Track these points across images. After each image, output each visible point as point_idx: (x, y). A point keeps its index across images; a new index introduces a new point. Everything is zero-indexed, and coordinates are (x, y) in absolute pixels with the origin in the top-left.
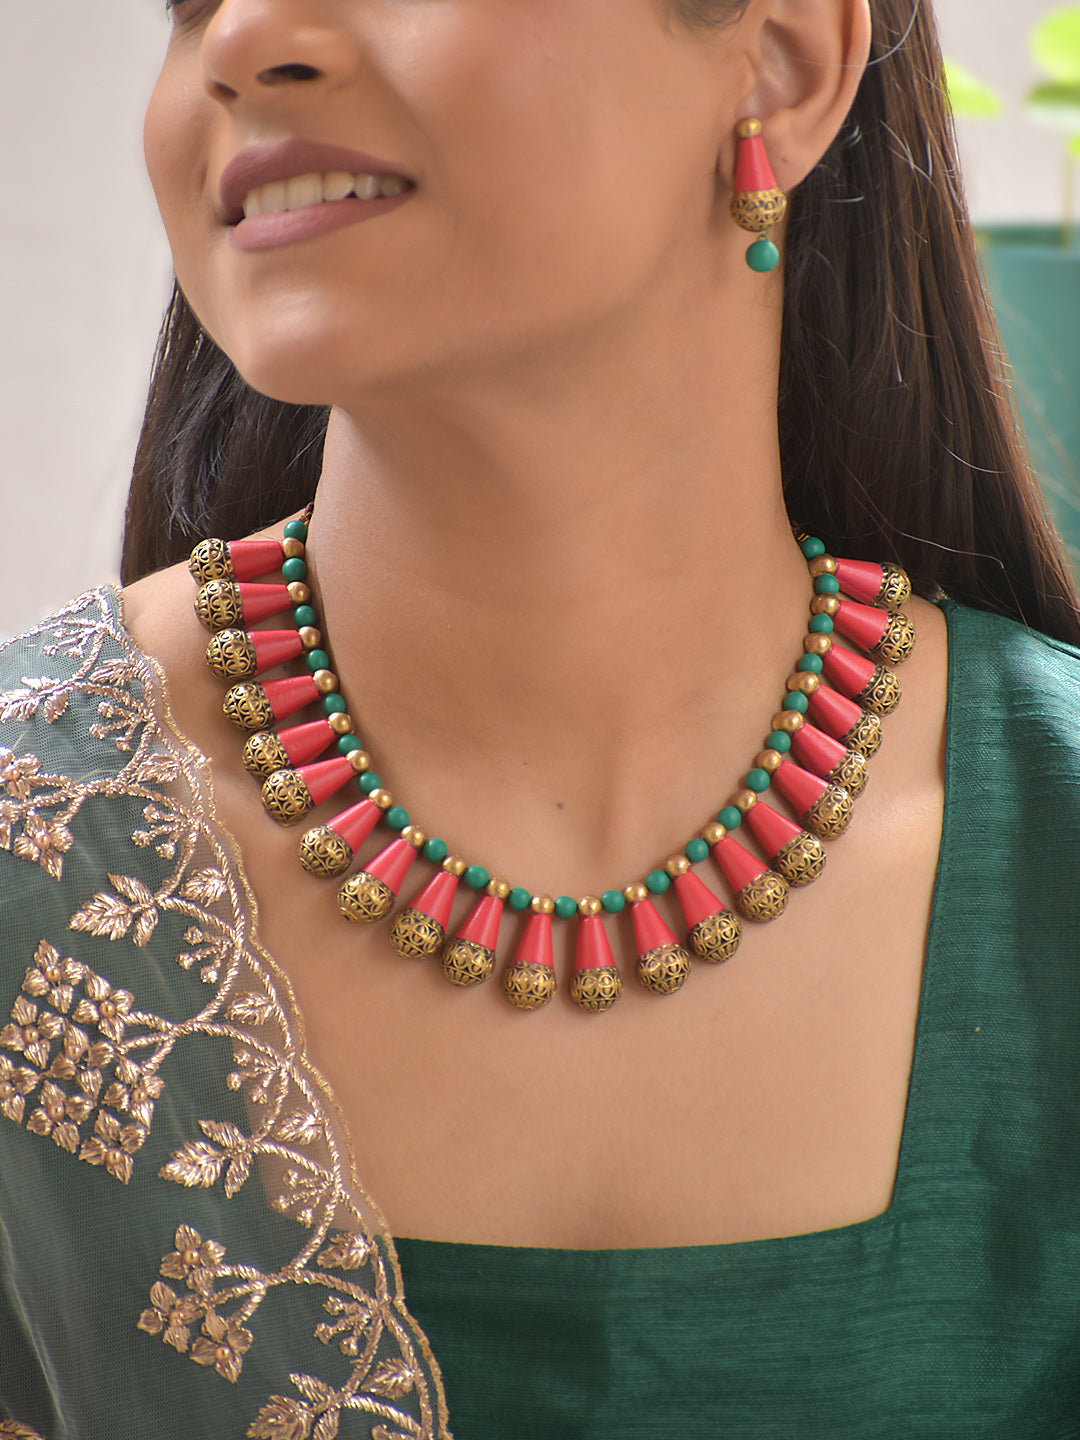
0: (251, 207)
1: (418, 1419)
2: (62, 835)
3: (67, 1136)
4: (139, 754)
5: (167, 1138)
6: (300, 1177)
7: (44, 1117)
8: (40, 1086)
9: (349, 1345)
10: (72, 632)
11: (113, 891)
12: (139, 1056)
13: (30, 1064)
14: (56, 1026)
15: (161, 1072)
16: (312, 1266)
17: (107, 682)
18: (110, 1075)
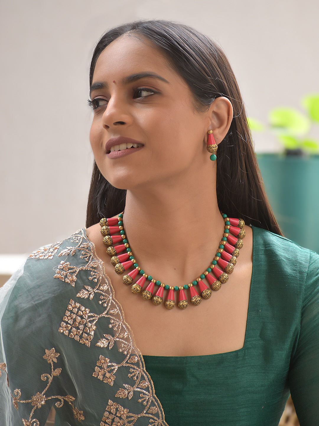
0: (112, 150)
1: (149, 392)
2: (75, 278)
3: (77, 338)
4: (90, 261)
5: (97, 338)
6: (124, 345)
7: (72, 334)
8: (71, 328)
9: (135, 378)
10: (77, 238)
11: (85, 289)
12: (91, 322)
13: (69, 324)
14: (74, 316)
15: (95, 325)
16: (127, 362)
17: (83, 248)
18: (85, 326)
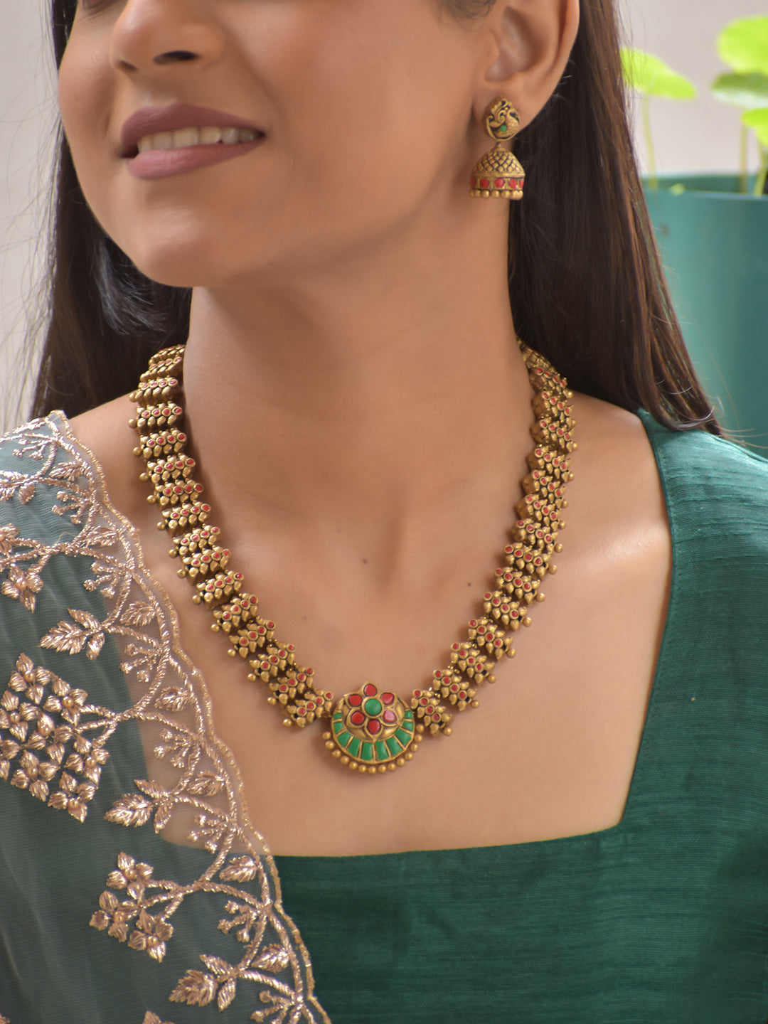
1: (292, 986)
2: (35, 580)
3: (41, 789)
4: (87, 527)
5: (110, 792)
6: (207, 820)
7: (24, 776)
8: (20, 754)
9: (242, 935)
10: (32, 442)
11: (72, 620)
12: (89, 735)
13: (14, 738)
14: (30, 713)
15: (106, 747)
16: (216, 879)
17: (62, 478)
18: (70, 748)
